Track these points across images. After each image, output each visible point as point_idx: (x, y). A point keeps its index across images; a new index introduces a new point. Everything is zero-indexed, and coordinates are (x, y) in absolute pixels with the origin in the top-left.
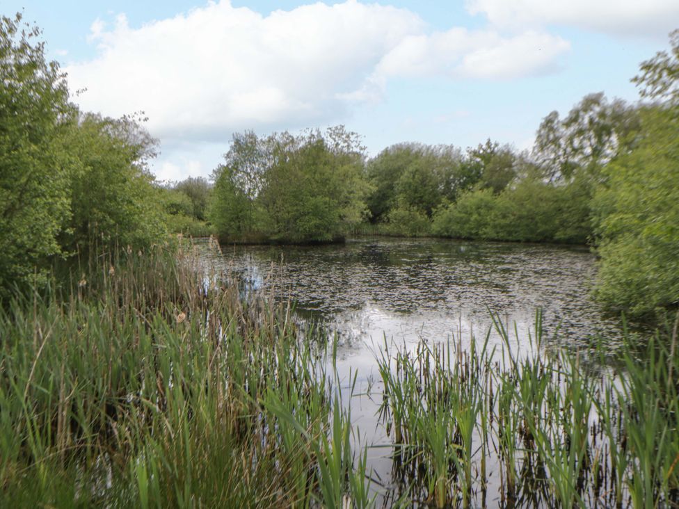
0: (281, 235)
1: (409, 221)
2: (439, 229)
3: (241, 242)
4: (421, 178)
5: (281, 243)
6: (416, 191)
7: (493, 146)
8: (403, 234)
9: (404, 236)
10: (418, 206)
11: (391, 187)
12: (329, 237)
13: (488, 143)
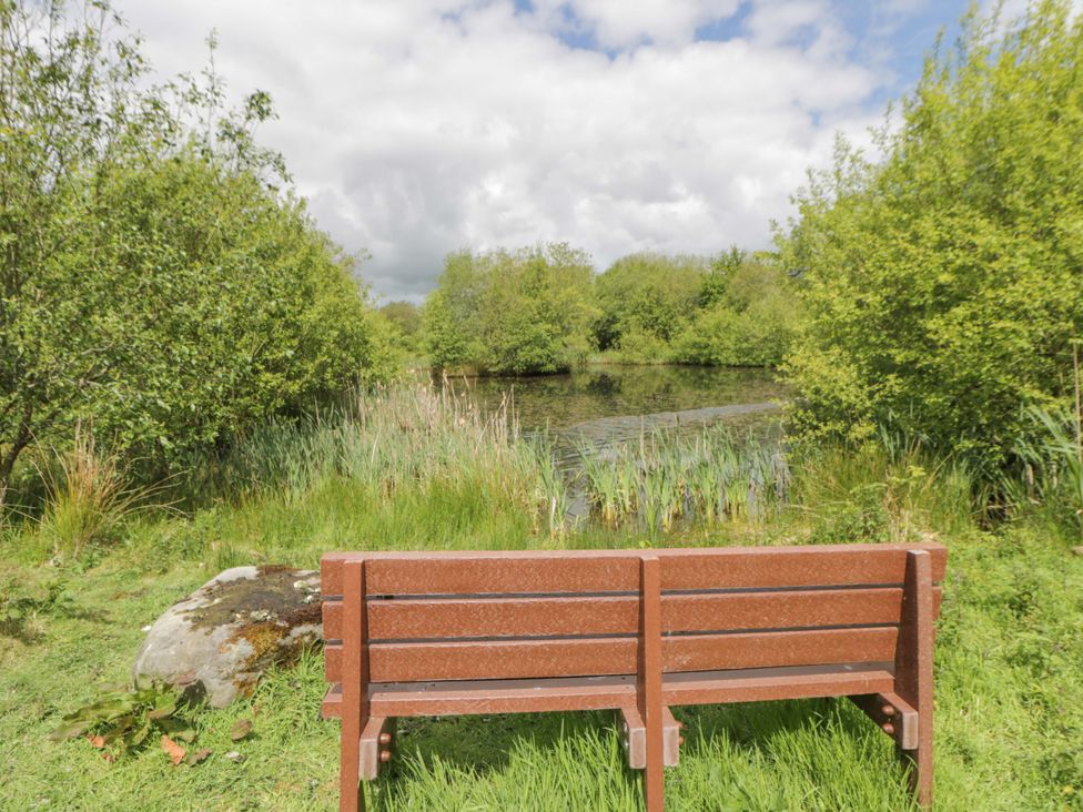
0: (501, 366)
1: (642, 346)
2: (676, 355)
5: (506, 375)
6: (651, 312)
7: (739, 256)
8: (636, 361)
9: (636, 364)
10: (653, 330)
11: (622, 308)
12: (551, 367)
13: (735, 253)
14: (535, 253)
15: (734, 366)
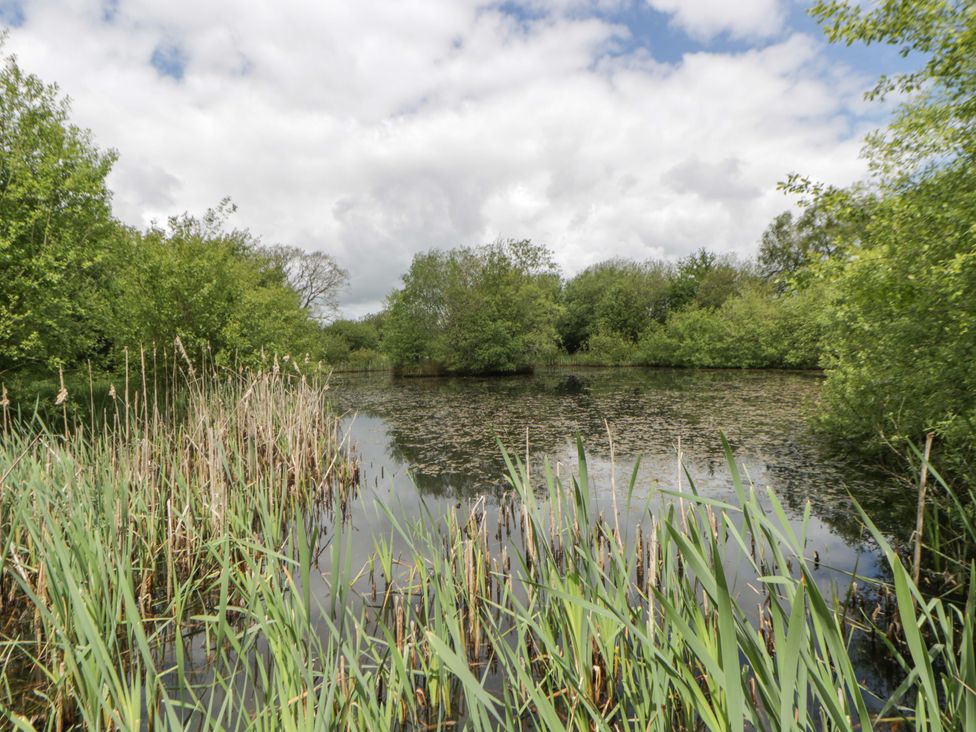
0: (459, 366)
1: (611, 348)
2: (645, 356)
3: (417, 374)
4: (625, 299)
5: (463, 375)
6: (619, 314)
7: (708, 260)
8: (604, 362)
9: (605, 366)
10: (621, 331)
11: (591, 311)
12: (511, 366)
13: (703, 257)
14: (496, 251)
15: (708, 367)
